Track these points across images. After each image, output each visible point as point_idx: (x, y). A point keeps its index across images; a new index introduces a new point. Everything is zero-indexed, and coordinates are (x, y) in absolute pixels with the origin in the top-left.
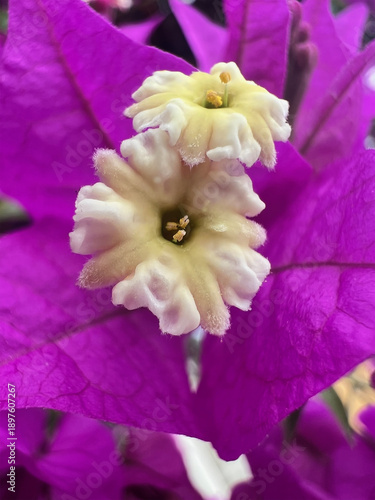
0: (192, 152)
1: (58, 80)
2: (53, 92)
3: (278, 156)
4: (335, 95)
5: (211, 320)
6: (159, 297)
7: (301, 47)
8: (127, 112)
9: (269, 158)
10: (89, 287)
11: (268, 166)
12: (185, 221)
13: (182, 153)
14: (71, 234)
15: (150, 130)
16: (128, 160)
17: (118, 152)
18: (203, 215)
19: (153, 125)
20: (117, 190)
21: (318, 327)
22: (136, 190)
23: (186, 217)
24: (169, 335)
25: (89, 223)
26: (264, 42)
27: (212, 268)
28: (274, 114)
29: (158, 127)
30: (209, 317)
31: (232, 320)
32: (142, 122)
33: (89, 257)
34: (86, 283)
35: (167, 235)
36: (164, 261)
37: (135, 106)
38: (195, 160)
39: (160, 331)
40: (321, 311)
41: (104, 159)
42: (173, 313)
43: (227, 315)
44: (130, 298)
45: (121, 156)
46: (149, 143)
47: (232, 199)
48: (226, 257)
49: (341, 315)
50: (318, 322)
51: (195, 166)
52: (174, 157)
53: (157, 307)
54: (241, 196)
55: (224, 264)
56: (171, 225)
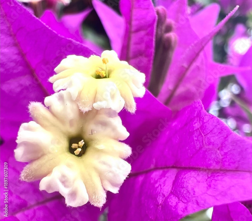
0: (84, 104)
1: (15, 57)
2: (12, 65)
3: (137, 106)
4: (185, 65)
5: (95, 198)
6: (65, 186)
7: (167, 35)
8: (51, 79)
9: (131, 107)
10: (26, 180)
11: (131, 112)
12: (81, 143)
13: (79, 104)
14: (15, 151)
15: (61, 91)
16: (48, 108)
17: (43, 103)
18: (92, 140)
19: (63, 88)
20: (42, 125)
21: (160, 203)
22: (54, 125)
23: (83, 141)
24: (71, 207)
25: (25, 144)
26: (143, 33)
27: (96, 169)
28: (134, 82)
29: (65, 89)
30: (94, 197)
31: (107, 199)
32: (58, 86)
33: (27, 163)
34: (25, 178)
35: (72, 151)
36: (69, 166)
37: (55, 77)
38: (86, 109)
39: (66, 205)
40: (163, 194)
41: (35, 108)
42: (73, 194)
43: (105, 196)
44: (49, 186)
45: (45, 106)
46: (61, 98)
47: (108, 131)
48: (104, 163)
49: (172, 196)
50: (160, 200)
51: (86, 112)
52: (75, 107)
53: (64, 191)
54: (114, 129)
55: (103, 168)
56: (74, 145)
